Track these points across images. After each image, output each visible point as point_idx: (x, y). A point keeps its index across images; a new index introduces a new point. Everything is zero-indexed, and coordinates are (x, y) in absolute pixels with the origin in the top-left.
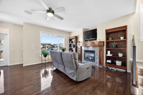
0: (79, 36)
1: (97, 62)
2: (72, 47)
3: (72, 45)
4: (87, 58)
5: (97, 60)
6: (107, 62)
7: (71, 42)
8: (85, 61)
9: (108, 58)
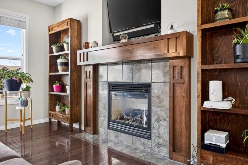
0: (87, 20)
1: (161, 141)
2: (59, 68)
3: (59, 61)
4: (122, 118)
5: (161, 130)
6: (207, 142)
7: (54, 48)
8: (112, 135)
9: (211, 120)
